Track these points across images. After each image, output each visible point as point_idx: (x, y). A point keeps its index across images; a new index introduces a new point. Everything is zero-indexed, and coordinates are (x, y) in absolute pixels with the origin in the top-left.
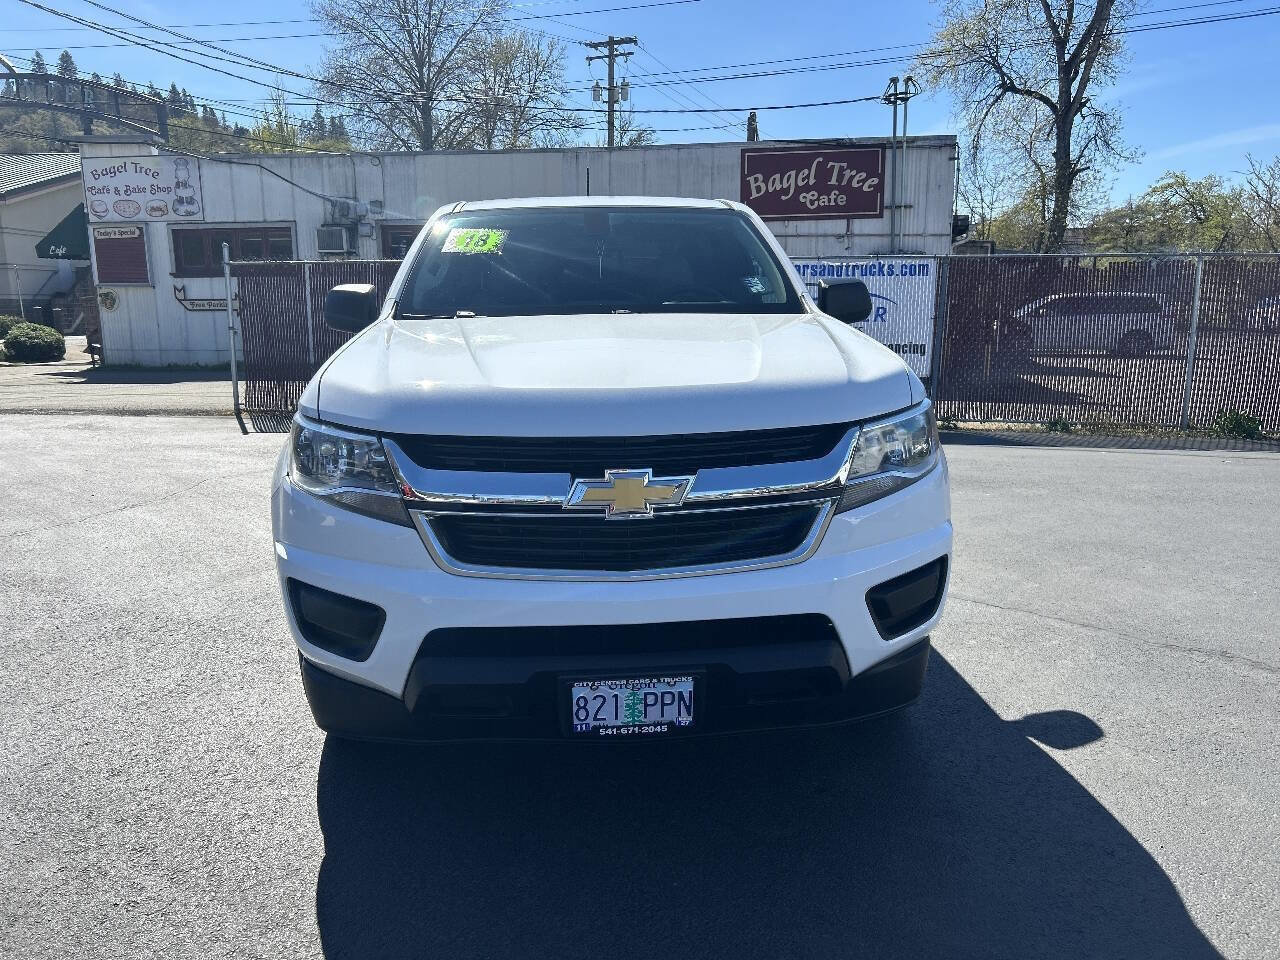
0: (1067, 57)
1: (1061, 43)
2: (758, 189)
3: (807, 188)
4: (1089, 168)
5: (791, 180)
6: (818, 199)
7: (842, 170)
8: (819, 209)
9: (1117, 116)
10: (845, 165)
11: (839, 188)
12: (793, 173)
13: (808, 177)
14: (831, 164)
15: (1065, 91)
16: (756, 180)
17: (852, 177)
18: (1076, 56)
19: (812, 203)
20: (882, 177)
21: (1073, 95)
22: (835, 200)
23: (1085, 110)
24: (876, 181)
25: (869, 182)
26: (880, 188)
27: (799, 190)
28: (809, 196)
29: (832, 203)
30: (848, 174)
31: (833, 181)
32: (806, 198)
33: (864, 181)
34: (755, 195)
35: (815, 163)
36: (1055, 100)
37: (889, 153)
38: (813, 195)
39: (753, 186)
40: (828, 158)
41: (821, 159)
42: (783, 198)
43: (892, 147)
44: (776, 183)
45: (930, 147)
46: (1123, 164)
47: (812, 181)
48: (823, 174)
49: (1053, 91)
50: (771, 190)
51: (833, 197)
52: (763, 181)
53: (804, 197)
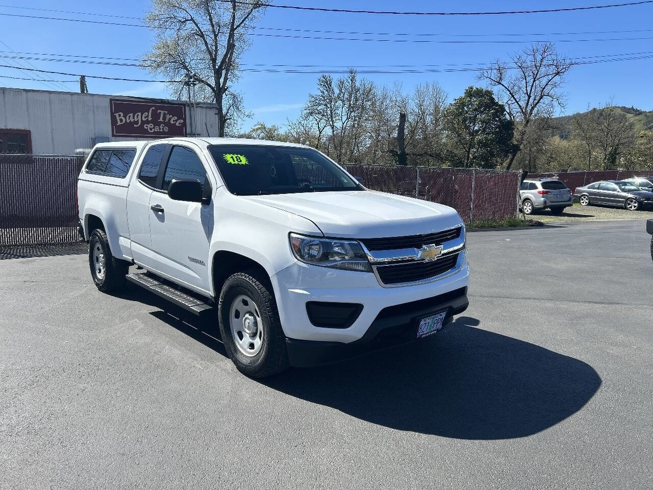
0: (217, 67)
1: (214, 60)
2: (121, 120)
3: (148, 122)
4: (231, 118)
5: (139, 117)
6: (154, 128)
7: (165, 114)
8: (155, 133)
9: (241, 97)
10: (166, 112)
11: (164, 123)
12: (140, 114)
13: (148, 116)
14: (159, 111)
15: (218, 83)
16: (120, 116)
17: (170, 119)
18: (220, 67)
19: (151, 129)
20: (185, 119)
21: (222, 85)
22: (163, 129)
23: (226, 92)
24: (182, 121)
25: (179, 122)
26: (184, 124)
27: (143, 123)
28: (149, 126)
29: (161, 130)
30: (168, 117)
31: (161, 120)
32: (148, 127)
33: (176, 121)
34: (119, 123)
35: (151, 109)
36: (213, 86)
37: (187, 109)
38: (151, 126)
39: (118, 118)
40: (157, 108)
41: (154, 108)
42: (135, 126)
43: (188, 106)
44: (130, 118)
45: (206, 108)
46: (245, 118)
47: (150, 119)
48: (155, 116)
49: (212, 82)
50: (128, 121)
51: (161, 127)
52: (124, 117)
53: (146, 126)
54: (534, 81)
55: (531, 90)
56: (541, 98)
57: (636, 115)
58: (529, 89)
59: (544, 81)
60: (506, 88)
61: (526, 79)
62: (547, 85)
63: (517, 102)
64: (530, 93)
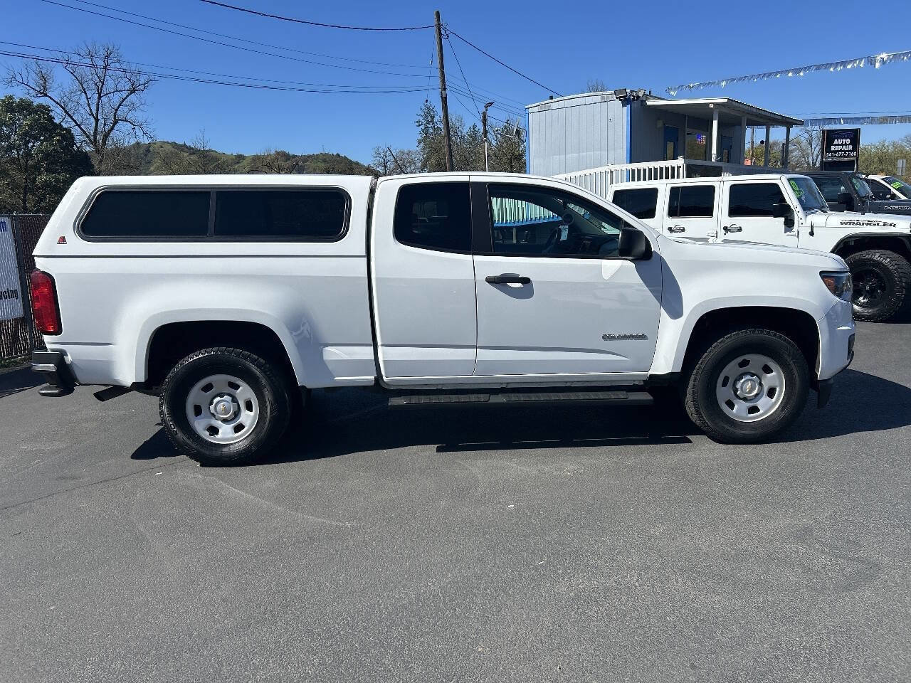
54: (100, 97)
55: (98, 110)
56: (116, 122)
57: (191, 154)
58: (94, 108)
59: (116, 99)
60: (57, 103)
61: (86, 93)
62: (120, 105)
63: (79, 126)
64: (97, 115)
